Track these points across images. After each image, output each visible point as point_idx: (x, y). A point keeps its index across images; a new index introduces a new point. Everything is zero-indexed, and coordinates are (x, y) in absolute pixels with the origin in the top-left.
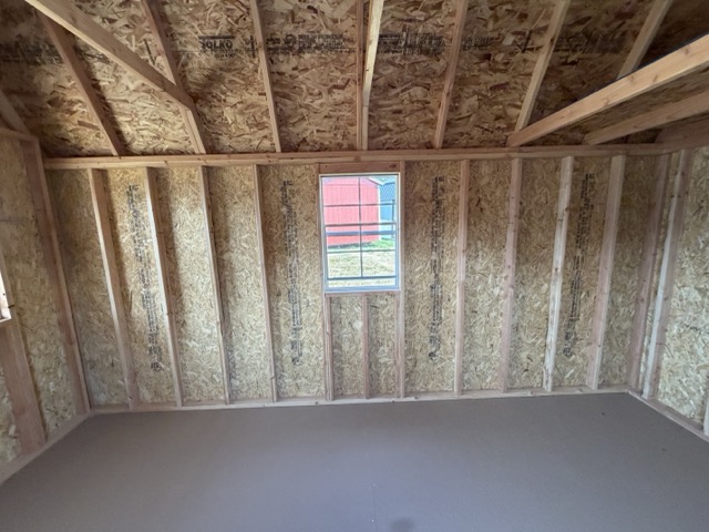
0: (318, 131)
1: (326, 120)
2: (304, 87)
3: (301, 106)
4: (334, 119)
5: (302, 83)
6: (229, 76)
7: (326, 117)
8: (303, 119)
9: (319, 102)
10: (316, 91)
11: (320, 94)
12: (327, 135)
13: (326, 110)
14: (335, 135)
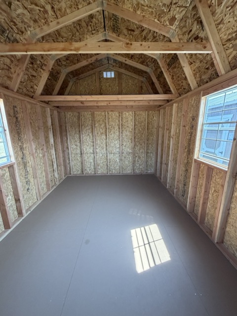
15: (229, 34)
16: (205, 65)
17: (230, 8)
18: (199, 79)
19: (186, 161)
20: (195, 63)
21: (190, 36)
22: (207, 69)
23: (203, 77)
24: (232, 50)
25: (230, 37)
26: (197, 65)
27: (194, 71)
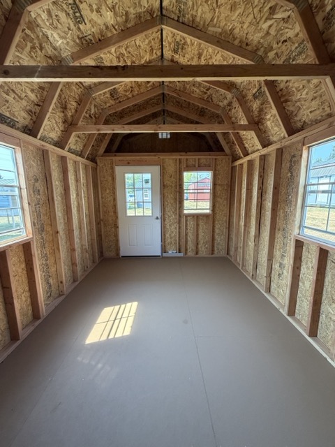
0: (311, 112)
1: (313, 102)
2: (294, 89)
3: (296, 102)
4: (318, 98)
5: (292, 87)
6: (264, 106)
7: (312, 99)
8: (300, 108)
9: (305, 92)
10: (301, 87)
11: (304, 86)
12: (318, 112)
13: (310, 96)
14: (323, 109)
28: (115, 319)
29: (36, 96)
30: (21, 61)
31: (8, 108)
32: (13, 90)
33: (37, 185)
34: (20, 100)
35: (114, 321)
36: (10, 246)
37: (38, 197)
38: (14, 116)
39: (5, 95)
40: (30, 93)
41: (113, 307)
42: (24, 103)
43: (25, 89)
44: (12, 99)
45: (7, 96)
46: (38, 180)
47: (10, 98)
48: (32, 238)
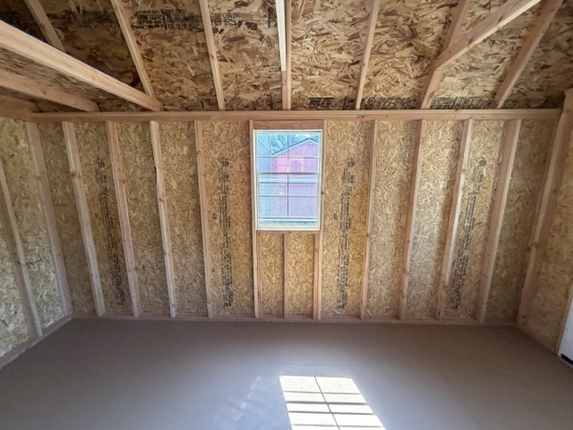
15: (303, 63)
16: (253, 79)
17: (314, 34)
18: (234, 95)
19: (220, 241)
20: (232, 64)
21: (237, 10)
22: (255, 87)
23: (242, 96)
24: (299, 83)
25: (302, 67)
26: (236, 70)
27: (226, 76)
28: (328, 404)
29: (349, 53)
30: (314, 27)
31: (316, 88)
32: (316, 67)
33: (351, 170)
34: (327, 72)
35: (325, 403)
36: (290, 232)
37: (350, 185)
38: (325, 93)
39: (309, 77)
40: (337, 56)
41: (358, 391)
42: (334, 72)
43: (329, 55)
44: (318, 76)
45: (312, 77)
46: (353, 164)
47: (316, 77)
48: (319, 231)
